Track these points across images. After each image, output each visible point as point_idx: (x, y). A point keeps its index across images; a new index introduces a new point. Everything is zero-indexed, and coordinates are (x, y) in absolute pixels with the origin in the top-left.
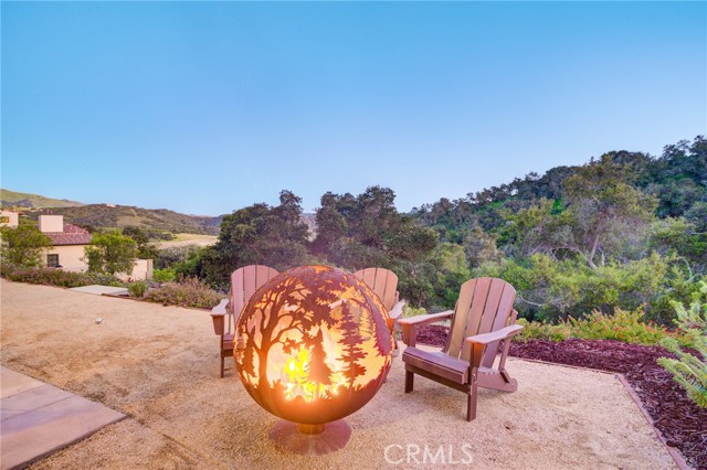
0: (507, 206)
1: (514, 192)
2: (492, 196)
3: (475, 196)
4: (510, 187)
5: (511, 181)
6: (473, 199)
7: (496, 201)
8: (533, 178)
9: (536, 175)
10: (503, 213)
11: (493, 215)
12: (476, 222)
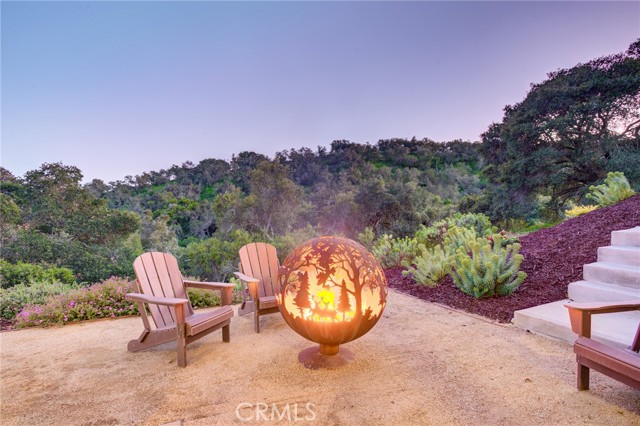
0: (168, 190)
1: (172, 178)
2: (152, 180)
3: (134, 179)
4: (169, 172)
5: (170, 168)
6: (132, 182)
7: (156, 185)
8: (189, 167)
9: (191, 164)
10: (166, 196)
11: (156, 199)
12: (138, 205)
